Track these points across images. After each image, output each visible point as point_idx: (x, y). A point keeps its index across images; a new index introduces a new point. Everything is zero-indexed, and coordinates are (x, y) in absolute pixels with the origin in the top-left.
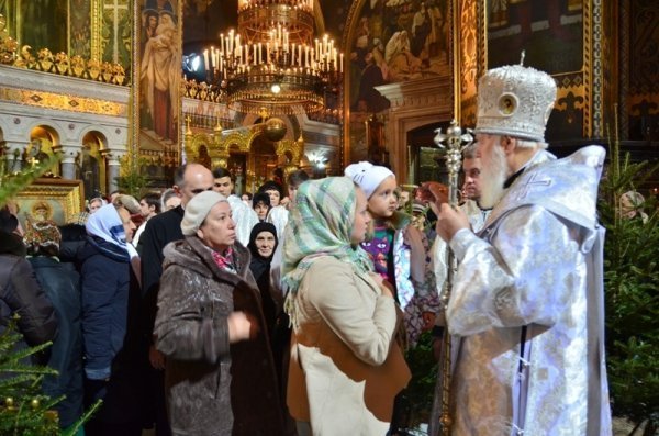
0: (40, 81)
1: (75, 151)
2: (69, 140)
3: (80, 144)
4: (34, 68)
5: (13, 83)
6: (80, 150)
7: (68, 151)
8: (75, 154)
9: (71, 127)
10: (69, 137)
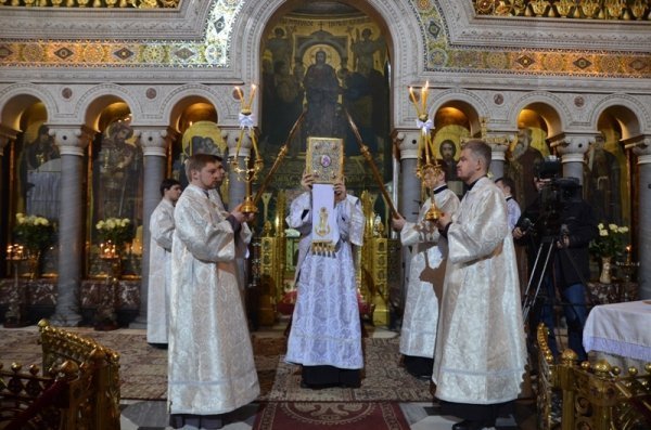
0: (531, 33)
1: (585, 141)
2: (575, 123)
3: (593, 129)
4: (522, 14)
5: (495, 42)
6: (593, 139)
7: (574, 141)
8: (585, 146)
9: (579, 103)
10: (576, 119)
